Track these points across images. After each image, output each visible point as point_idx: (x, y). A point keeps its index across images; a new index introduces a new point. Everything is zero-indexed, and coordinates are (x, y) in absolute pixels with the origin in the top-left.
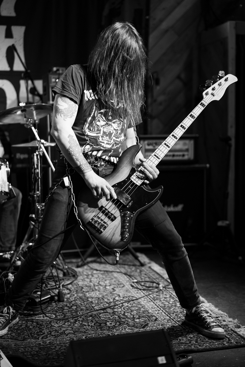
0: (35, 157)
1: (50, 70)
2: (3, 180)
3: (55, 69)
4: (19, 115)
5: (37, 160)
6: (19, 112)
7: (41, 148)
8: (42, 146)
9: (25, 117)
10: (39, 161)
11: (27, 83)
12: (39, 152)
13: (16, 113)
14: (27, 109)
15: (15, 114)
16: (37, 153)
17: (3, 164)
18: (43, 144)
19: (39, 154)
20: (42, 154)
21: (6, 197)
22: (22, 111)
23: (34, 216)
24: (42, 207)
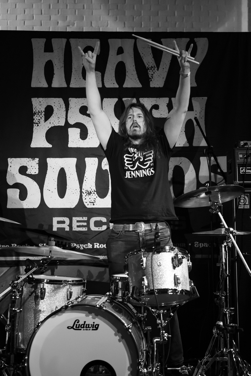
0: (223, 249)
1: (237, 144)
2: (184, 276)
3: (242, 143)
4: (203, 198)
5: (225, 252)
6: (203, 195)
7: (229, 237)
8: (231, 235)
9: (210, 201)
10: (227, 253)
11: (210, 160)
12: (227, 243)
13: (199, 195)
14: (212, 191)
15: (198, 197)
16: (225, 244)
17: (185, 256)
18: (232, 232)
19: (227, 245)
20: (231, 245)
21: (188, 297)
22: (206, 194)
23: (221, 323)
24: (231, 313)
